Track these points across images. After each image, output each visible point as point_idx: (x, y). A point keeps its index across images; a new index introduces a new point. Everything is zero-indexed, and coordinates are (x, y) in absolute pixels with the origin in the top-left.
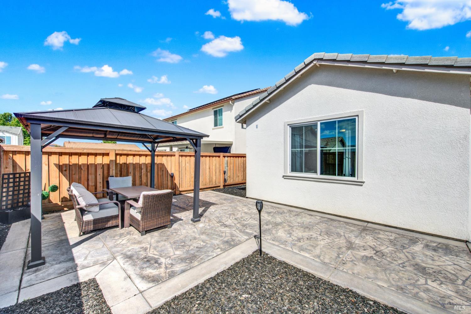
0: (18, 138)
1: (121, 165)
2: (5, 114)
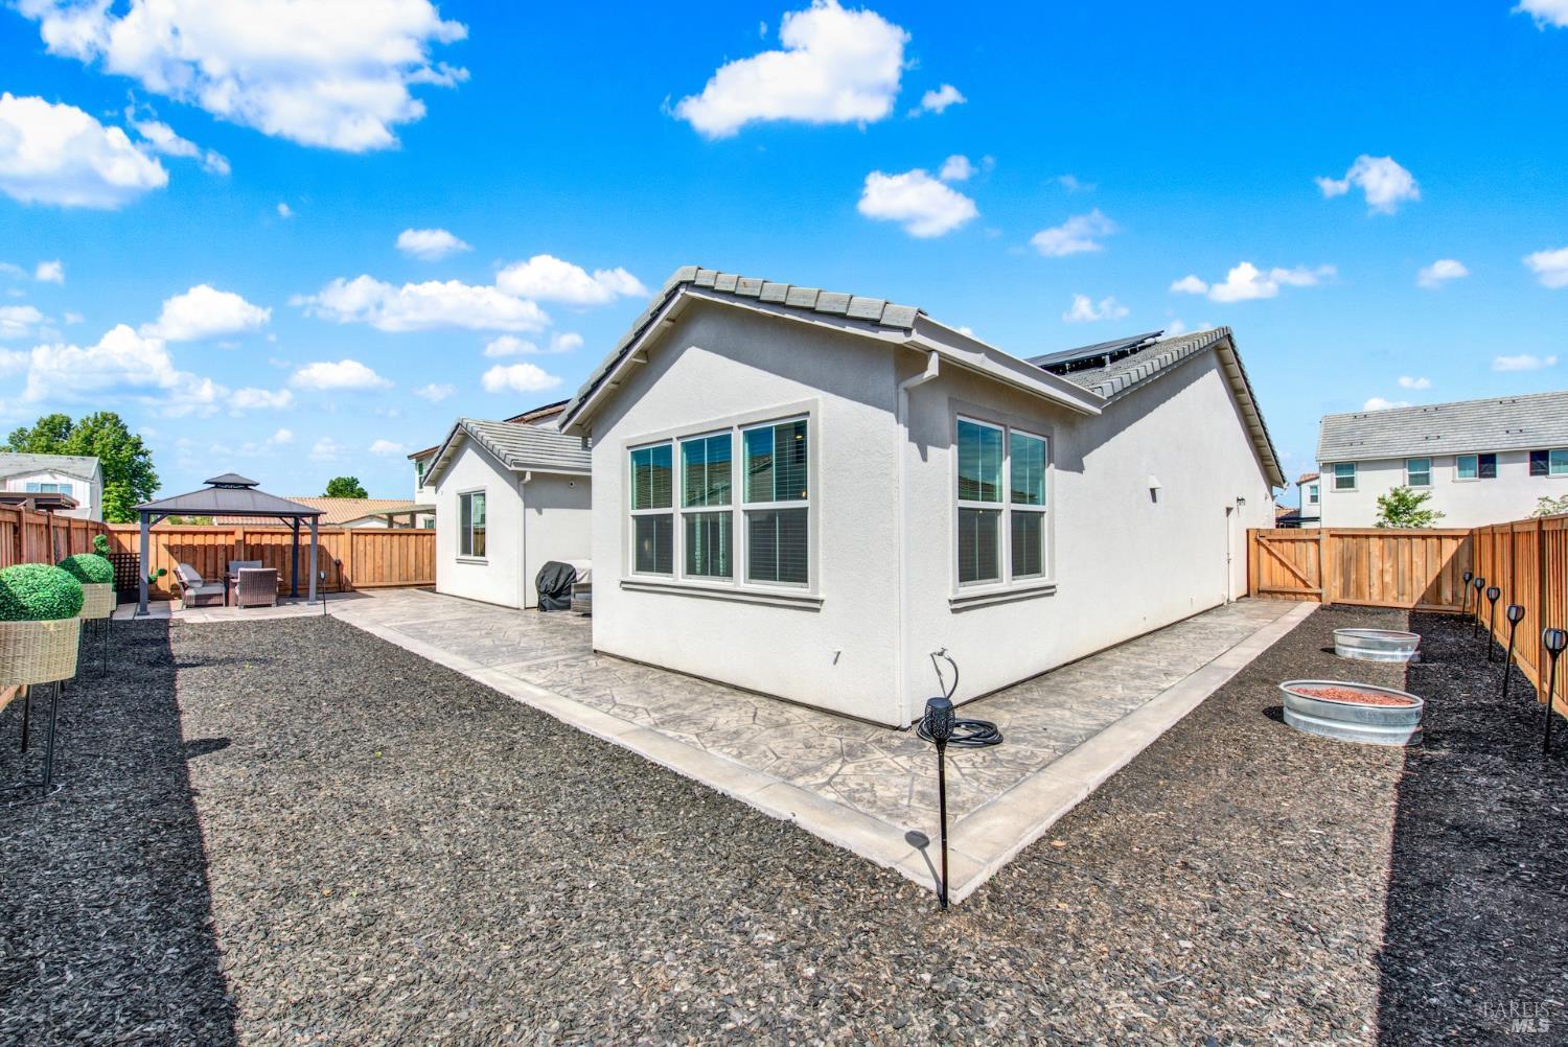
2: (53, 417)
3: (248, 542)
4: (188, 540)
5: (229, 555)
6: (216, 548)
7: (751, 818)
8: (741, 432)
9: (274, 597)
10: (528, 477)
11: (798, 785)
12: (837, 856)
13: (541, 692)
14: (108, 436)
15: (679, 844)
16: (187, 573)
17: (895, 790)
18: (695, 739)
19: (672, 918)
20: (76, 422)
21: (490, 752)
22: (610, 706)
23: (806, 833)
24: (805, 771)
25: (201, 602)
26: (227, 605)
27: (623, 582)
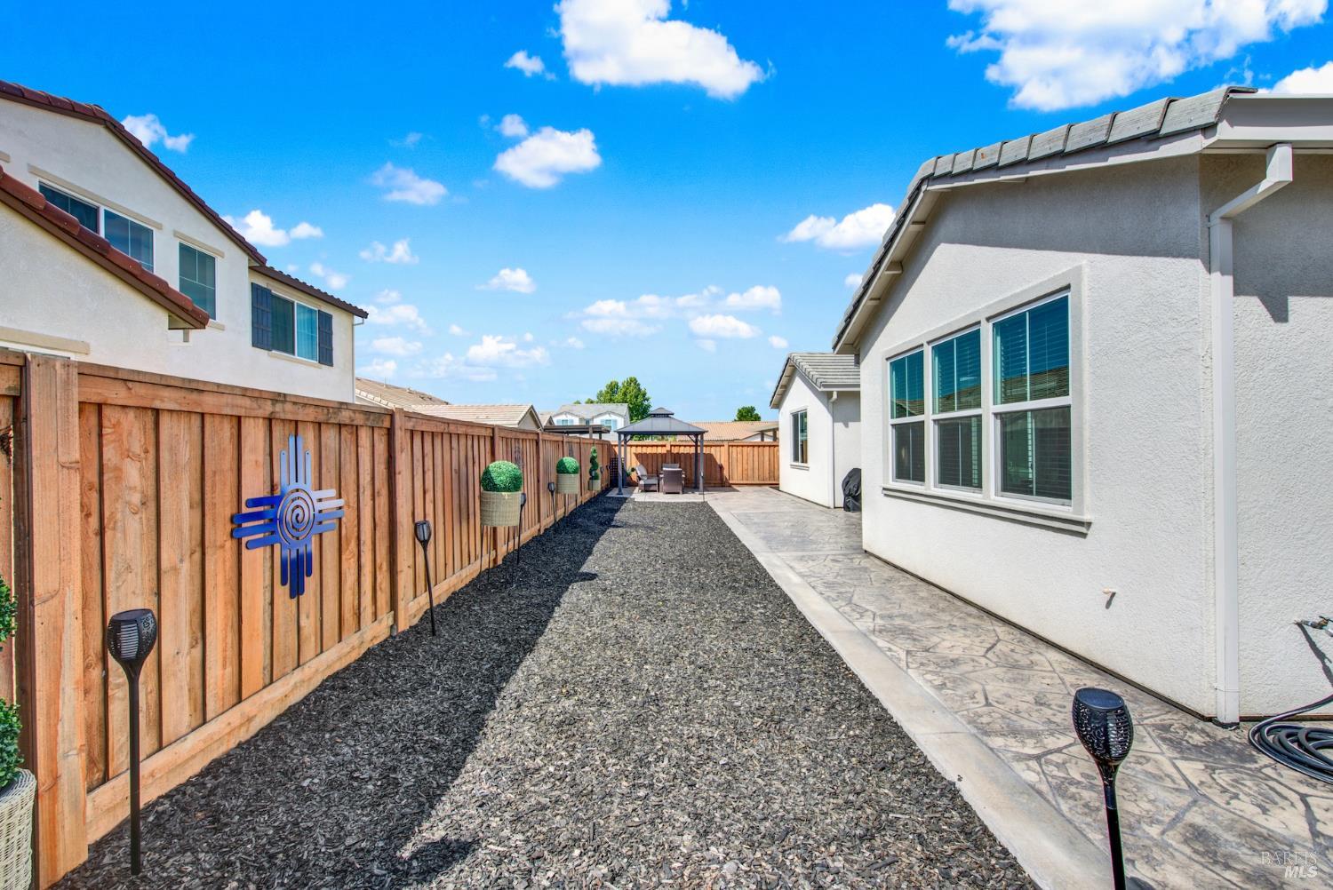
1: (675, 454)
3: (672, 452)
4: (646, 450)
5: (662, 460)
6: (657, 455)
7: (912, 761)
8: (990, 325)
9: (681, 488)
10: (835, 396)
11: (992, 745)
12: (992, 856)
13: (796, 579)
14: (633, 391)
15: (821, 757)
16: (642, 471)
17: (1145, 805)
18: (903, 655)
19: (762, 829)
20: (621, 384)
21: (727, 621)
22: (844, 604)
23: (966, 806)
24: (1014, 732)
25: (646, 489)
26: (657, 491)
27: (884, 489)
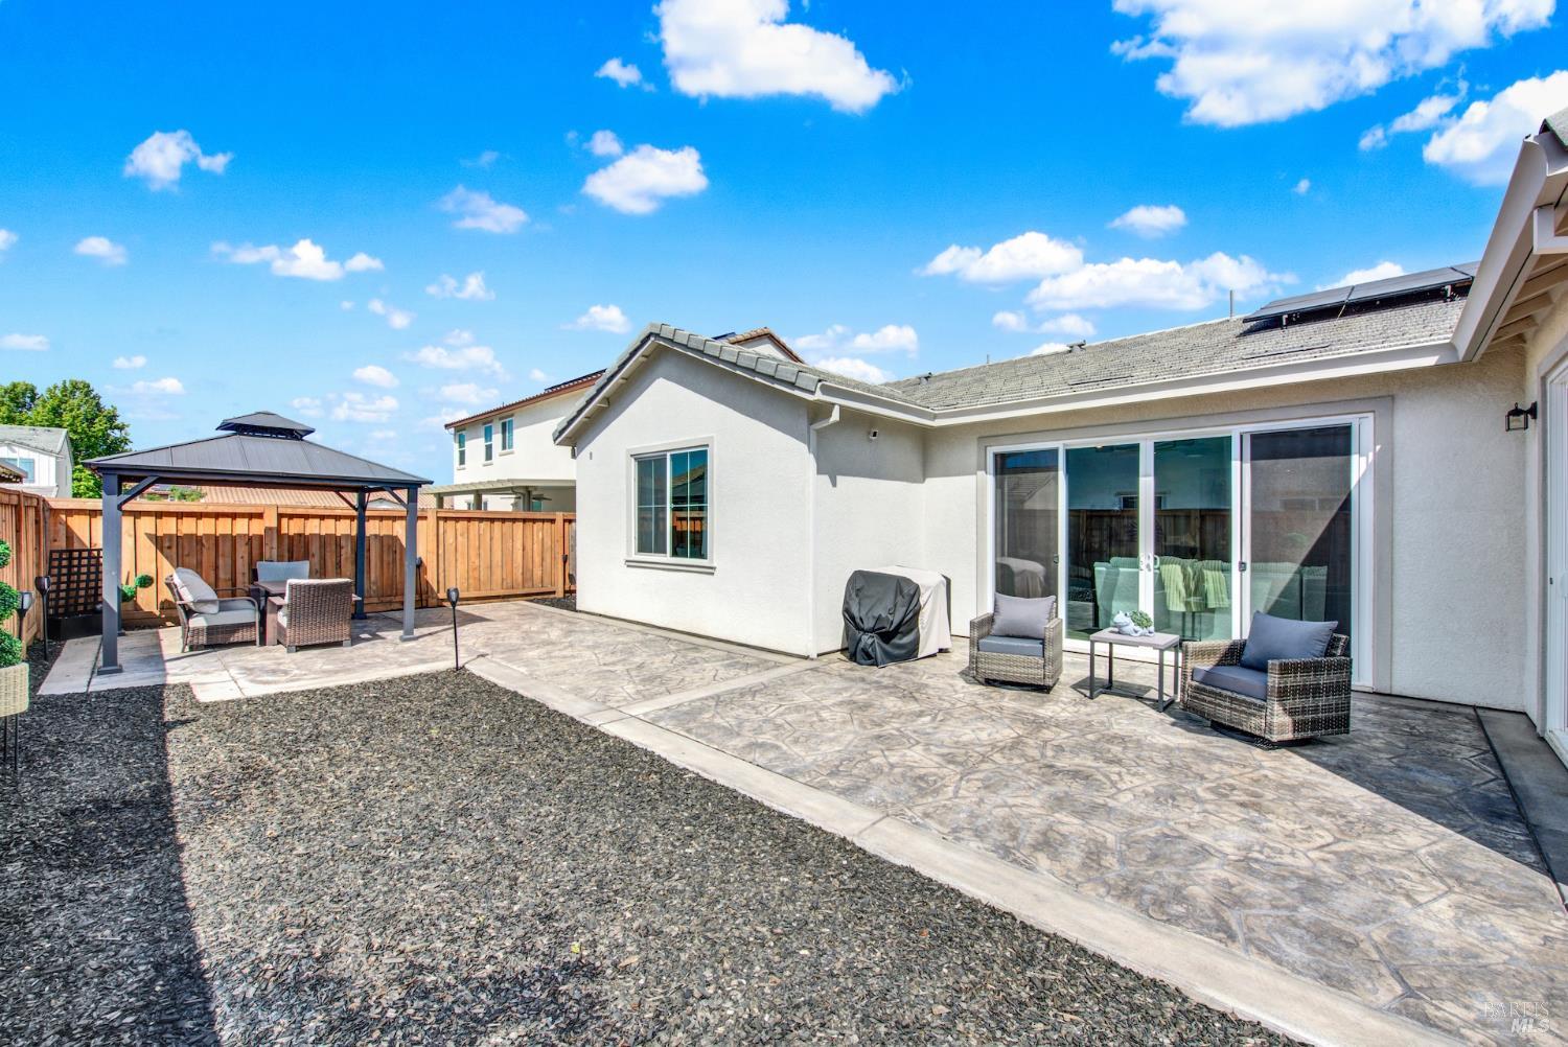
0: (57, 464)
1: (291, 538)
2: (15, 386)
3: (284, 531)
4: (188, 527)
5: (256, 552)
6: (233, 539)
9: (346, 629)
14: (79, 406)
16: (191, 587)
20: (41, 391)
25: (217, 640)
26: (263, 642)
